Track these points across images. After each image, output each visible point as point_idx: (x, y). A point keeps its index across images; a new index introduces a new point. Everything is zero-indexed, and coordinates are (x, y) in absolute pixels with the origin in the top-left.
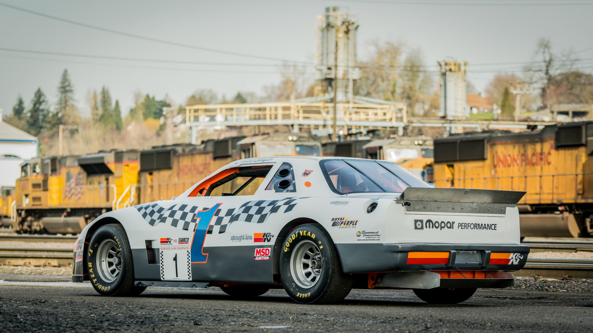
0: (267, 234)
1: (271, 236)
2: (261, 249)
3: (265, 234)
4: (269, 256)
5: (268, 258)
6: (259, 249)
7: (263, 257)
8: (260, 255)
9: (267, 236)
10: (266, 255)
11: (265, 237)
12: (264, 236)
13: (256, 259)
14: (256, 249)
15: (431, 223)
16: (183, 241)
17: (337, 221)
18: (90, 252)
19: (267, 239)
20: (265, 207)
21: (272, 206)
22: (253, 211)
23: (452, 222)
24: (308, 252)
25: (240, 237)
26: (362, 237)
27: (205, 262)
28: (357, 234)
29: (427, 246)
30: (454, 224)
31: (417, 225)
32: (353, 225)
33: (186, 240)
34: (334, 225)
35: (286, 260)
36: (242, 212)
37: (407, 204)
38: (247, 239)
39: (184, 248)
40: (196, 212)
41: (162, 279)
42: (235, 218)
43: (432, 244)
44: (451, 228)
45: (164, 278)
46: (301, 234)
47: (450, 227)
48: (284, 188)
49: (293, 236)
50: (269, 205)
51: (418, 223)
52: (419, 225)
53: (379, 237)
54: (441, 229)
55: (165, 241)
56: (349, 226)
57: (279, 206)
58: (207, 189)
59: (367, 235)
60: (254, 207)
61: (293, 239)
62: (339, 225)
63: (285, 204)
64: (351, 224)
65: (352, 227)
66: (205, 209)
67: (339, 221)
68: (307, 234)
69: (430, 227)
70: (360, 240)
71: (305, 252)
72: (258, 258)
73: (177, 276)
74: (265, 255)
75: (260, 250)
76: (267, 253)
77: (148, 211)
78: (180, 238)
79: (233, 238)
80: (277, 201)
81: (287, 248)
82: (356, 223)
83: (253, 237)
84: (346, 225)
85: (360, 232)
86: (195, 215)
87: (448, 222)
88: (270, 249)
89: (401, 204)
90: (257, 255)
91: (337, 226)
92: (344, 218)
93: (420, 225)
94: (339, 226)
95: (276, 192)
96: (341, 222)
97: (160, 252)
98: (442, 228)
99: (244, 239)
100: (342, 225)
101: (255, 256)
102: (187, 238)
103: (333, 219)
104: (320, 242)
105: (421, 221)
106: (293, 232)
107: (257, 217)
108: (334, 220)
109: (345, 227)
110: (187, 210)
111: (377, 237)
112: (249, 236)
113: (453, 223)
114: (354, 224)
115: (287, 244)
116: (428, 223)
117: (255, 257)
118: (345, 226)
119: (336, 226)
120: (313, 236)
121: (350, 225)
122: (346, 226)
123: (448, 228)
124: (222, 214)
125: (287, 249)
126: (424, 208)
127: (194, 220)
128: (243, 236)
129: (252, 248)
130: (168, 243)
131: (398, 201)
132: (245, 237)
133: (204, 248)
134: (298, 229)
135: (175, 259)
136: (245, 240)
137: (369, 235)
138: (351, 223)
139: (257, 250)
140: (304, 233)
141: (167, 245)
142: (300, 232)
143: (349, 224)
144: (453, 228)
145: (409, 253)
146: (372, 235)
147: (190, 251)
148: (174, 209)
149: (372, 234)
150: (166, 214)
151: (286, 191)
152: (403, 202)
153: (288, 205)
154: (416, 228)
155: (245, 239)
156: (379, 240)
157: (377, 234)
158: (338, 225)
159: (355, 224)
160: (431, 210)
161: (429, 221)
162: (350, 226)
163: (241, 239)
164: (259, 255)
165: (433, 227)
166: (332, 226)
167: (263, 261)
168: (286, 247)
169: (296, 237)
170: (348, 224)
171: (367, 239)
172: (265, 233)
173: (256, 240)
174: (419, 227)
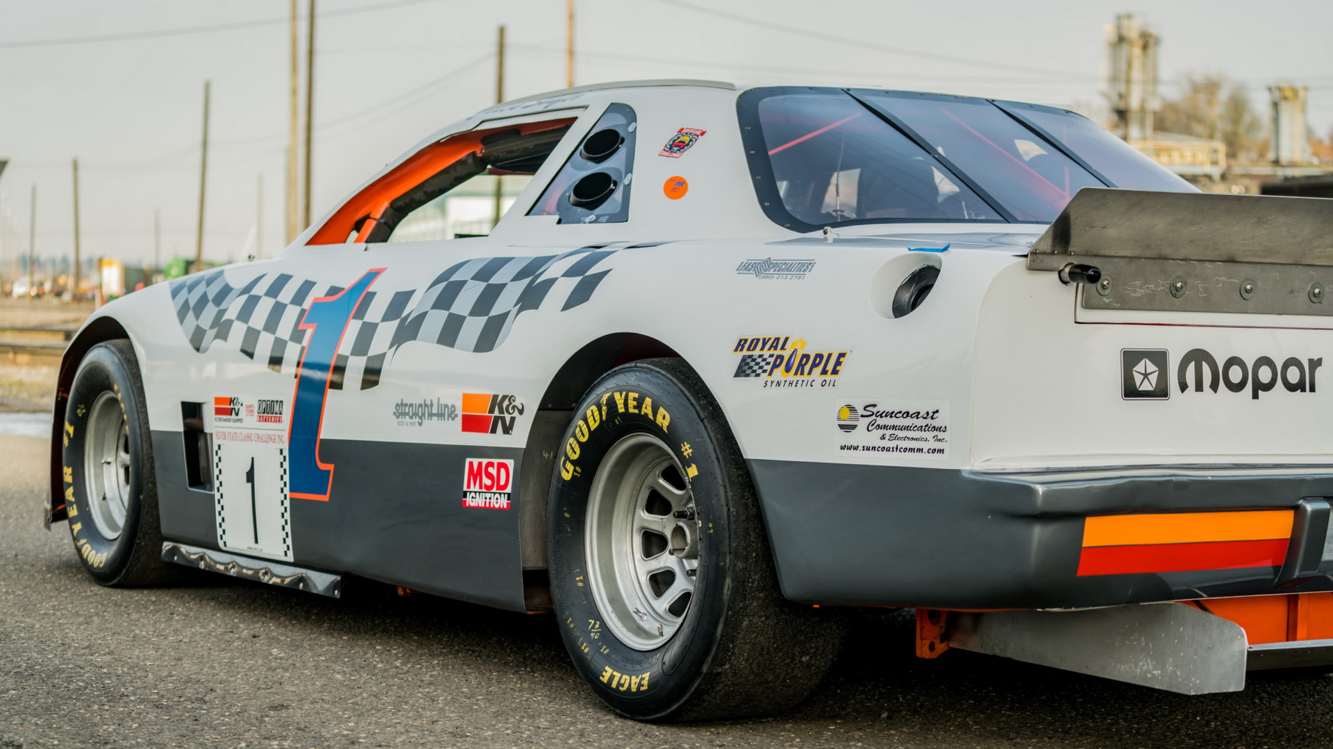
0: (505, 397)
1: (514, 407)
2: (485, 461)
3: (495, 397)
4: (509, 494)
5: (503, 502)
6: (476, 461)
7: (488, 495)
8: (481, 488)
9: (501, 411)
10: (499, 487)
11: (496, 413)
12: (492, 411)
13: (470, 501)
14: (468, 460)
15: (1206, 369)
16: (269, 410)
17: (756, 353)
18: (68, 434)
19: (503, 419)
20: (504, 286)
21: (526, 281)
22: (464, 303)
23: (1311, 361)
24: (661, 481)
25: (420, 405)
26: (861, 436)
27: (325, 498)
28: (839, 419)
29: (1183, 486)
30: (1318, 371)
31: (1138, 378)
32: (824, 372)
33: (277, 409)
34: (744, 369)
35: (567, 515)
36: (432, 308)
37: (1085, 274)
38: (440, 415)
39: (271, 439)
40: (307, 304)
41: (221, 544)
42: (408, 331)
43: (1209, 475)
44: (1303, 390)
45: (225, 545)
46: (621, 410)
47: (1299, 387)
48: (591, 206)
49: (589, 417)
50: (518, 277)
51: (1140, 367)
52: (1146, 375)
53: (941, 435)
54: (1255, 396)
55: (227, 408)
56: (805, 377)
57: (551, 282)
58: (378, 216)
59: (885, 427)
60: (471, 283)
61: (593, 426)
62: (765, 371)
63: (569, 273)
64: (815, 370)
65: (817, 384)
66: (334, 291)
67: (766, 353)
68: (639, 407)
69: (1199, 387)
70: (856, 448)
71: (648, 482)
72: (475, 500)
73: (256, 542)
74: (494, 490)
75: (480, 464)
76: (502, 482)
77: (193, 299)
78: (262, 399)
79: (402, 410)
80: (547, 259)
81: (573, 462)
82: (838, 363)
83: (460, 412)
84: (796, 374)
85: (852, 409)
86: (303, 311)
87: (1292, 362)
88: (510, 463)
89: (1056, 275)
90: (472, 488)
91: (758, 375)
92: (787, 339)
93: (1154, 378)
94: (764, 376)
95: (559, 222)
96: (772, 360)
97: (215, 448)
98: (1259, 387)
99: (431, 415)
100: (779, 373)
101: (465, 489)
102: (279, 400)
103: (740, 345)
104: (687, 450)
105: (1159, 358)
106: (593, 397)
107: (473, 327)
108: (747, 346)
109: (791, 384)
110: (286, 295)
111: (929, 435)
112: (446, 406)
113: (1315, 364)
114: (830, 368)
115: (572, 449)
116: (1191, 367)
117: (465, 494)
118: (791, 376)
119: (752, 379)
120: (663, 419)
121: (810, 373)
122: (795, 378)
123: (1291, 388)
124: (375, 313)
125: (570, 467)
126: (1175, 292)
127: (297, 336)
128: (428, 402)
129: (454, 456)
130: (231, 414)
131: (1035, 261)
132: (435, 411)
133: (321, 440)
134: (611, 383)
135: (250, 477)
136: (435, 418)
137: (894, 427)
138: (814, 365)
139: (471, 464)
140: (632, 403)
141: (231, 424)
142: (617, 396)
143: (807, 368)
144: (1312, 389)
145: (1090, 522)
146: (907, 428)
147: (286, 453)
148: (254, 292)
149: (908, 422)
150: (234, 306)
151: (593, 217)
152: (1061, 262)
153: (580, 278)
154: (1131, 391)
155: (435, 415)
156: (941, 451)
157: (929, 421)
158: (759, 371)
159: (835, 372)
160: (1208, 305)
161: (1198, 356)
162: (810, 378)
163: (423, 414)
164: (477, 489)
165: (1214, 387)
166: (737, 375)
167: (488, 512)
168: (567, 458)
169: (604, 418)
170: (801, 366)
171: (886, 443)
172: (498, 396)
173: (471, 423)
174: (1146, 387)
